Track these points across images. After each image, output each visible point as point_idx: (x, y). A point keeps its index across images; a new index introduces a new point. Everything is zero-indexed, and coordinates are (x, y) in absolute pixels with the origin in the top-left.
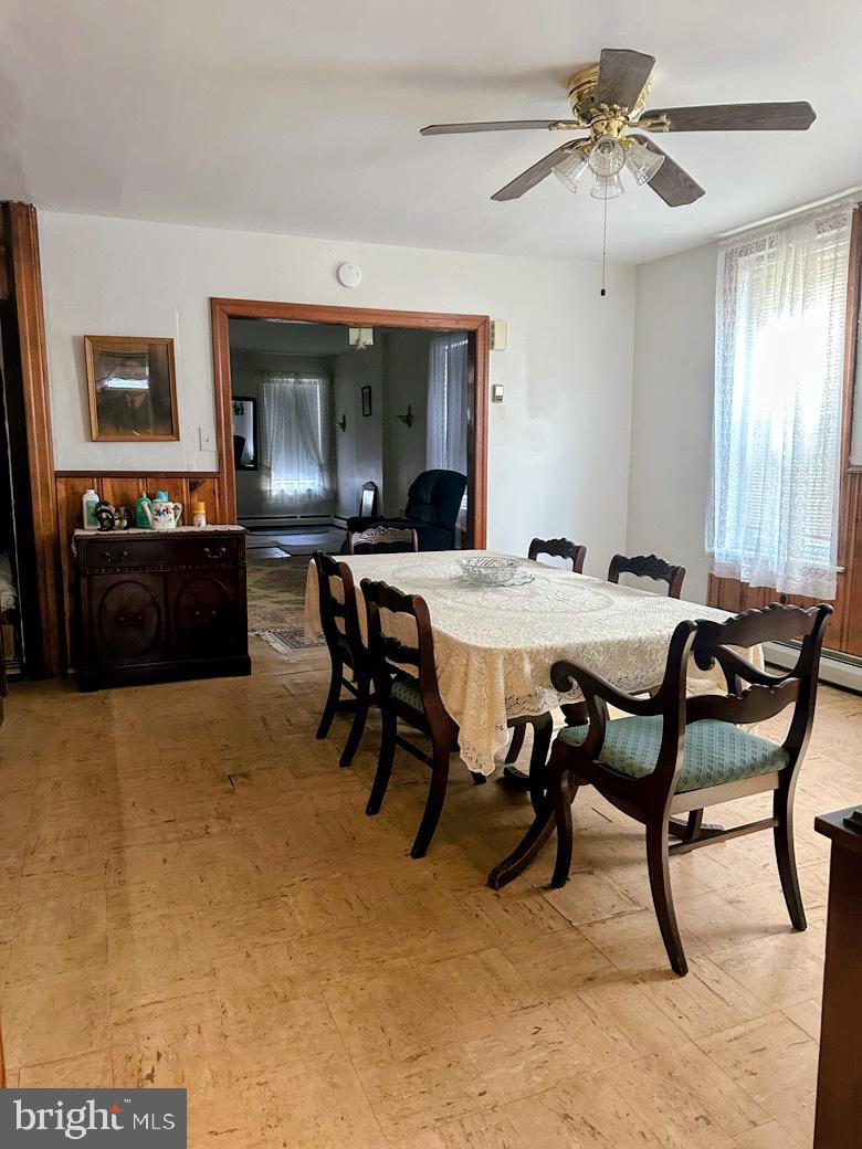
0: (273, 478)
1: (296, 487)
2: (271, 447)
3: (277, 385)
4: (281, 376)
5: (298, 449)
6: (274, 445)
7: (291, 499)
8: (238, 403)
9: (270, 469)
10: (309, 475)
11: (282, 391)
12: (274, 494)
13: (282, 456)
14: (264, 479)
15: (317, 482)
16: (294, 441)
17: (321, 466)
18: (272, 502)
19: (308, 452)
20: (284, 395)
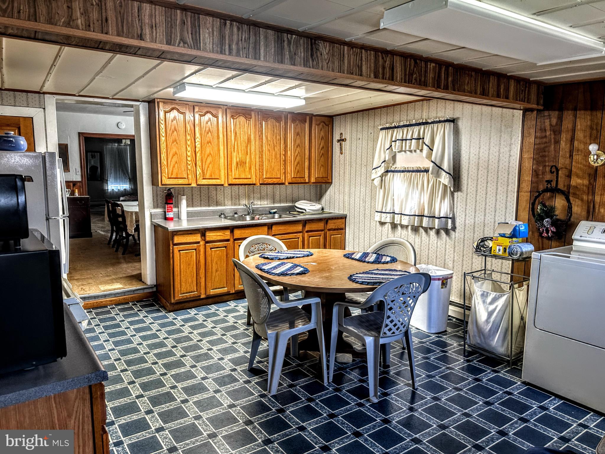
0: (109, 184)
1: (119, 188)
2: (108, 171)
3: (110, 146)
4: (112, 143)
5: (120, 172)
6: (109, 171)
7: (117, 193)
8: (93, 154)
9: (107, 180)
10: (125, 183)
11: (112, 149)
12: (109, 191)
13: (113, 175)
14: (105, 185)
15: (128, 186)
16: (118, 169)
17: (130, 179)
18: (108, 194)
19: (124, 174)
20: (113, 150)
